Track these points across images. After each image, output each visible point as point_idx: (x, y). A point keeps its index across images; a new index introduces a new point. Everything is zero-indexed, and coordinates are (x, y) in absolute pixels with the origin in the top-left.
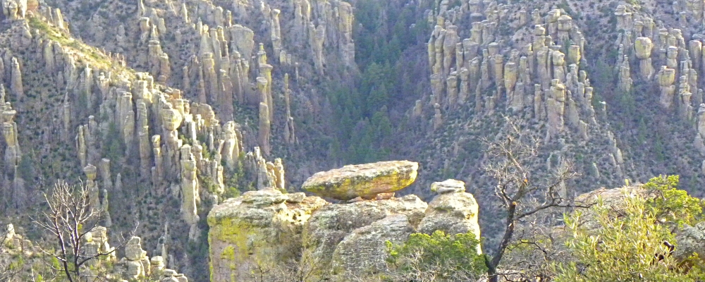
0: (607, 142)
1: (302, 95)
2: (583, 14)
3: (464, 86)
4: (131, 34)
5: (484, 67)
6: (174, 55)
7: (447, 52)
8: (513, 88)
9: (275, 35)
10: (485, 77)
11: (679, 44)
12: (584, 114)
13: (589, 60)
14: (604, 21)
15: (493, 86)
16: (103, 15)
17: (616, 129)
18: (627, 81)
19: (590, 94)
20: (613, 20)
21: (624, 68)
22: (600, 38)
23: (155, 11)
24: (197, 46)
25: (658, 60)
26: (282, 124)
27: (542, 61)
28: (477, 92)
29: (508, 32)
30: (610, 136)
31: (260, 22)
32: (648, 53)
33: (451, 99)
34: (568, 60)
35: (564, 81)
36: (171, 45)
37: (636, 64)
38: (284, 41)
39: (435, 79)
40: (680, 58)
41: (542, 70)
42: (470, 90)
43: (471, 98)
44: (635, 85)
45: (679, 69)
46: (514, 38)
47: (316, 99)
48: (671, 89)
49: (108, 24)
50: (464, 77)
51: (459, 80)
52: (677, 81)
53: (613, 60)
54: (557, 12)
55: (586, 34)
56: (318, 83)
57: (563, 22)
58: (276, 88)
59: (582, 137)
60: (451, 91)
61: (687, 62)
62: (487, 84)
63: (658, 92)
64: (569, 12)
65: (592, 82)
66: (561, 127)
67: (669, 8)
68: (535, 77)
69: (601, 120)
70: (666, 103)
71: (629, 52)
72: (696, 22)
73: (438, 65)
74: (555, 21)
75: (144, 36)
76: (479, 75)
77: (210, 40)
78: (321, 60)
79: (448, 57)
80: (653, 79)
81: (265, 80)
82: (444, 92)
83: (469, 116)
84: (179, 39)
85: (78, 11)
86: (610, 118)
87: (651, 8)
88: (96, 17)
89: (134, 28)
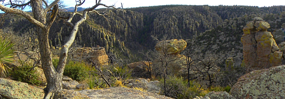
0: (180, 37)
1: (133, 31)
2: (178, 17)
3: (159, 29)
4: (105, 22)
5: (162, 26)
6: (112, 26)
7: (156, 23)
8: (166, 29)
9: (130, 21)
10: (162, 27)
11: (193, 21)
12: (177, 33)
13: (179, 24)
14: (181, 18)
15: (163, 29)
16: (101, 20)
17: (182, 35)
18: (184, 28)
19: (178, 30)
20: (183, 18)
21: (184, 25)
22: (181, 21)
23: (109, 19)
24: (115, 24)
25: (189, 24)
26: (129, 36)
27: (170, 24)
28: (161, 30)
29: (166, 20)
30: (181, 36)
31: (127, 20)
32: (188, 23)
33: (157, 31)
34: (175, 24)
35: (174, 28)
36: (111, 24)
37: (186, 25)
38: (131, 22)
39: (154, 28)
40: (193, 24)
41: (170, 26)
42: (160, 29)
43: (160, 31)
44: (186, 28)
45: (193, 26)
46: (167, 21)
47: (135, 32)
48: (191, 29)
49: (102, 21)
50: (159, 27)
51: (158, 28)
52: (192, 28)
53: (182, 24)
54: (173, 17)
55: (178, 20)
56: (137, 29)
57: (174, 18)
58: (128, 30)
59: (176, 37)
60: (157, 30)
61: (194, 24)
62: (162, 28)
63: (189, 29)
64: (176, 16)
65: (179, 28)
66: (173, 35)
67: (192, 16)
68: (169, 27)
69: (180, 34)
70: (190, 31)
71: (185, 23)
72: (196, 18)
73: (155, 25)
74: (173, 18)
75: (107, 23)
76: (161, 27)
77: (117, 23)
78: (137, 25)
79: (157, 24)
80: (189, 27)
81: (126, 29)
82: (156, 30)
83: (159, 34)
84: (113, 23)
85: (97, 19)
86: (181, 34)
87: (189, 16)
88: (100, 20)
89: (106, 21)
